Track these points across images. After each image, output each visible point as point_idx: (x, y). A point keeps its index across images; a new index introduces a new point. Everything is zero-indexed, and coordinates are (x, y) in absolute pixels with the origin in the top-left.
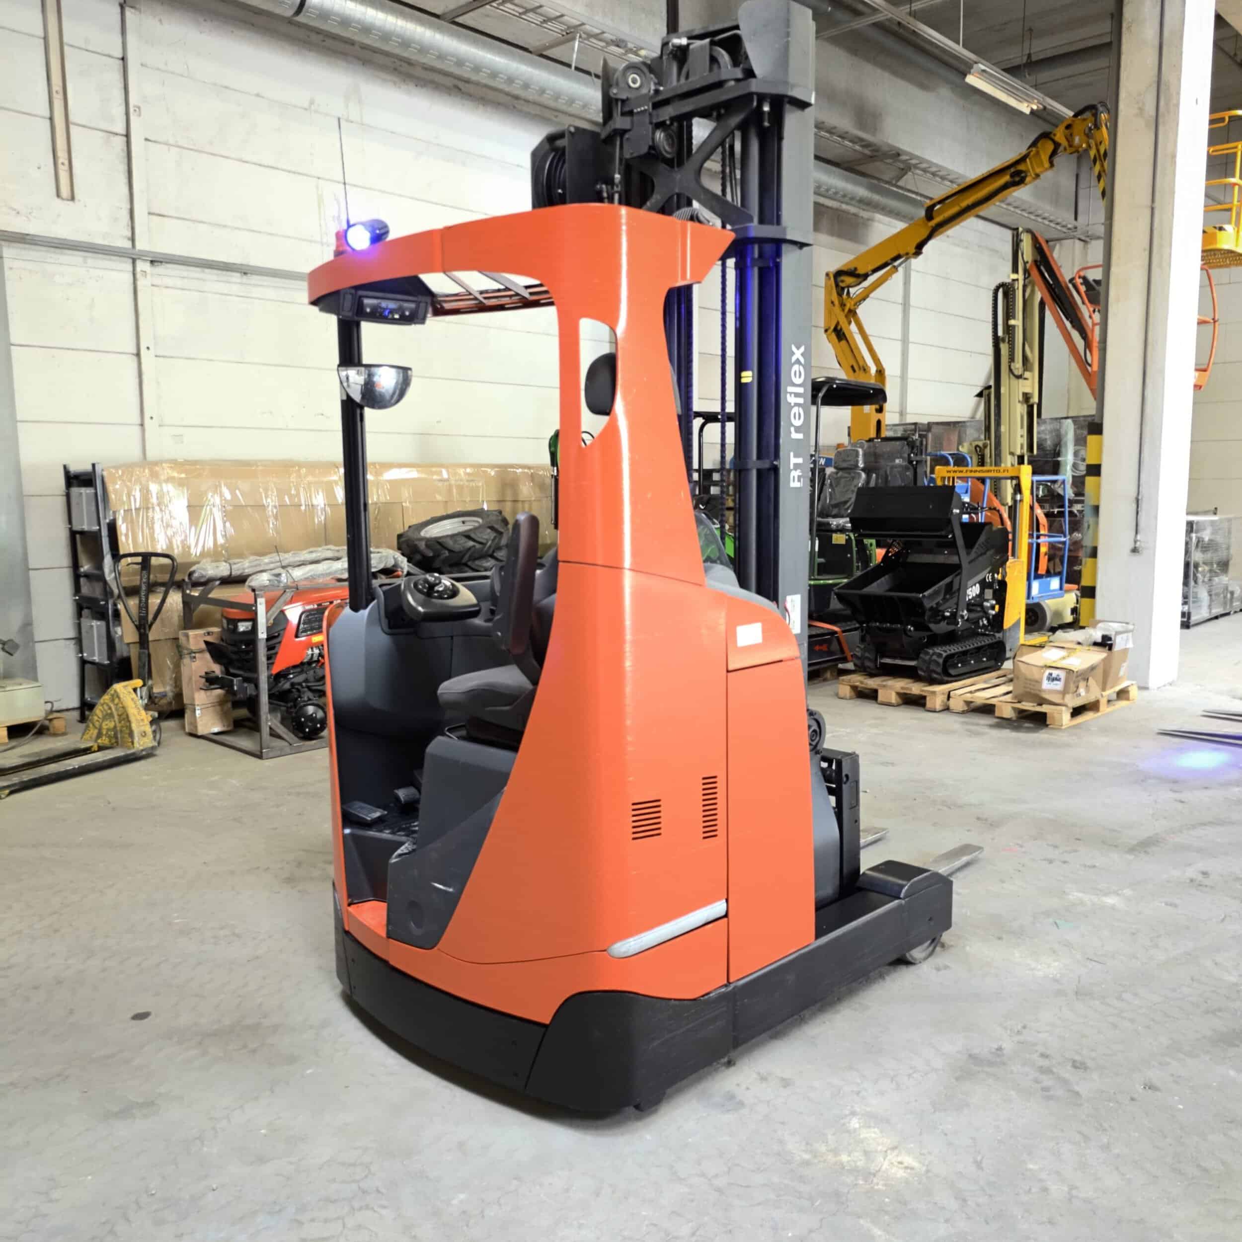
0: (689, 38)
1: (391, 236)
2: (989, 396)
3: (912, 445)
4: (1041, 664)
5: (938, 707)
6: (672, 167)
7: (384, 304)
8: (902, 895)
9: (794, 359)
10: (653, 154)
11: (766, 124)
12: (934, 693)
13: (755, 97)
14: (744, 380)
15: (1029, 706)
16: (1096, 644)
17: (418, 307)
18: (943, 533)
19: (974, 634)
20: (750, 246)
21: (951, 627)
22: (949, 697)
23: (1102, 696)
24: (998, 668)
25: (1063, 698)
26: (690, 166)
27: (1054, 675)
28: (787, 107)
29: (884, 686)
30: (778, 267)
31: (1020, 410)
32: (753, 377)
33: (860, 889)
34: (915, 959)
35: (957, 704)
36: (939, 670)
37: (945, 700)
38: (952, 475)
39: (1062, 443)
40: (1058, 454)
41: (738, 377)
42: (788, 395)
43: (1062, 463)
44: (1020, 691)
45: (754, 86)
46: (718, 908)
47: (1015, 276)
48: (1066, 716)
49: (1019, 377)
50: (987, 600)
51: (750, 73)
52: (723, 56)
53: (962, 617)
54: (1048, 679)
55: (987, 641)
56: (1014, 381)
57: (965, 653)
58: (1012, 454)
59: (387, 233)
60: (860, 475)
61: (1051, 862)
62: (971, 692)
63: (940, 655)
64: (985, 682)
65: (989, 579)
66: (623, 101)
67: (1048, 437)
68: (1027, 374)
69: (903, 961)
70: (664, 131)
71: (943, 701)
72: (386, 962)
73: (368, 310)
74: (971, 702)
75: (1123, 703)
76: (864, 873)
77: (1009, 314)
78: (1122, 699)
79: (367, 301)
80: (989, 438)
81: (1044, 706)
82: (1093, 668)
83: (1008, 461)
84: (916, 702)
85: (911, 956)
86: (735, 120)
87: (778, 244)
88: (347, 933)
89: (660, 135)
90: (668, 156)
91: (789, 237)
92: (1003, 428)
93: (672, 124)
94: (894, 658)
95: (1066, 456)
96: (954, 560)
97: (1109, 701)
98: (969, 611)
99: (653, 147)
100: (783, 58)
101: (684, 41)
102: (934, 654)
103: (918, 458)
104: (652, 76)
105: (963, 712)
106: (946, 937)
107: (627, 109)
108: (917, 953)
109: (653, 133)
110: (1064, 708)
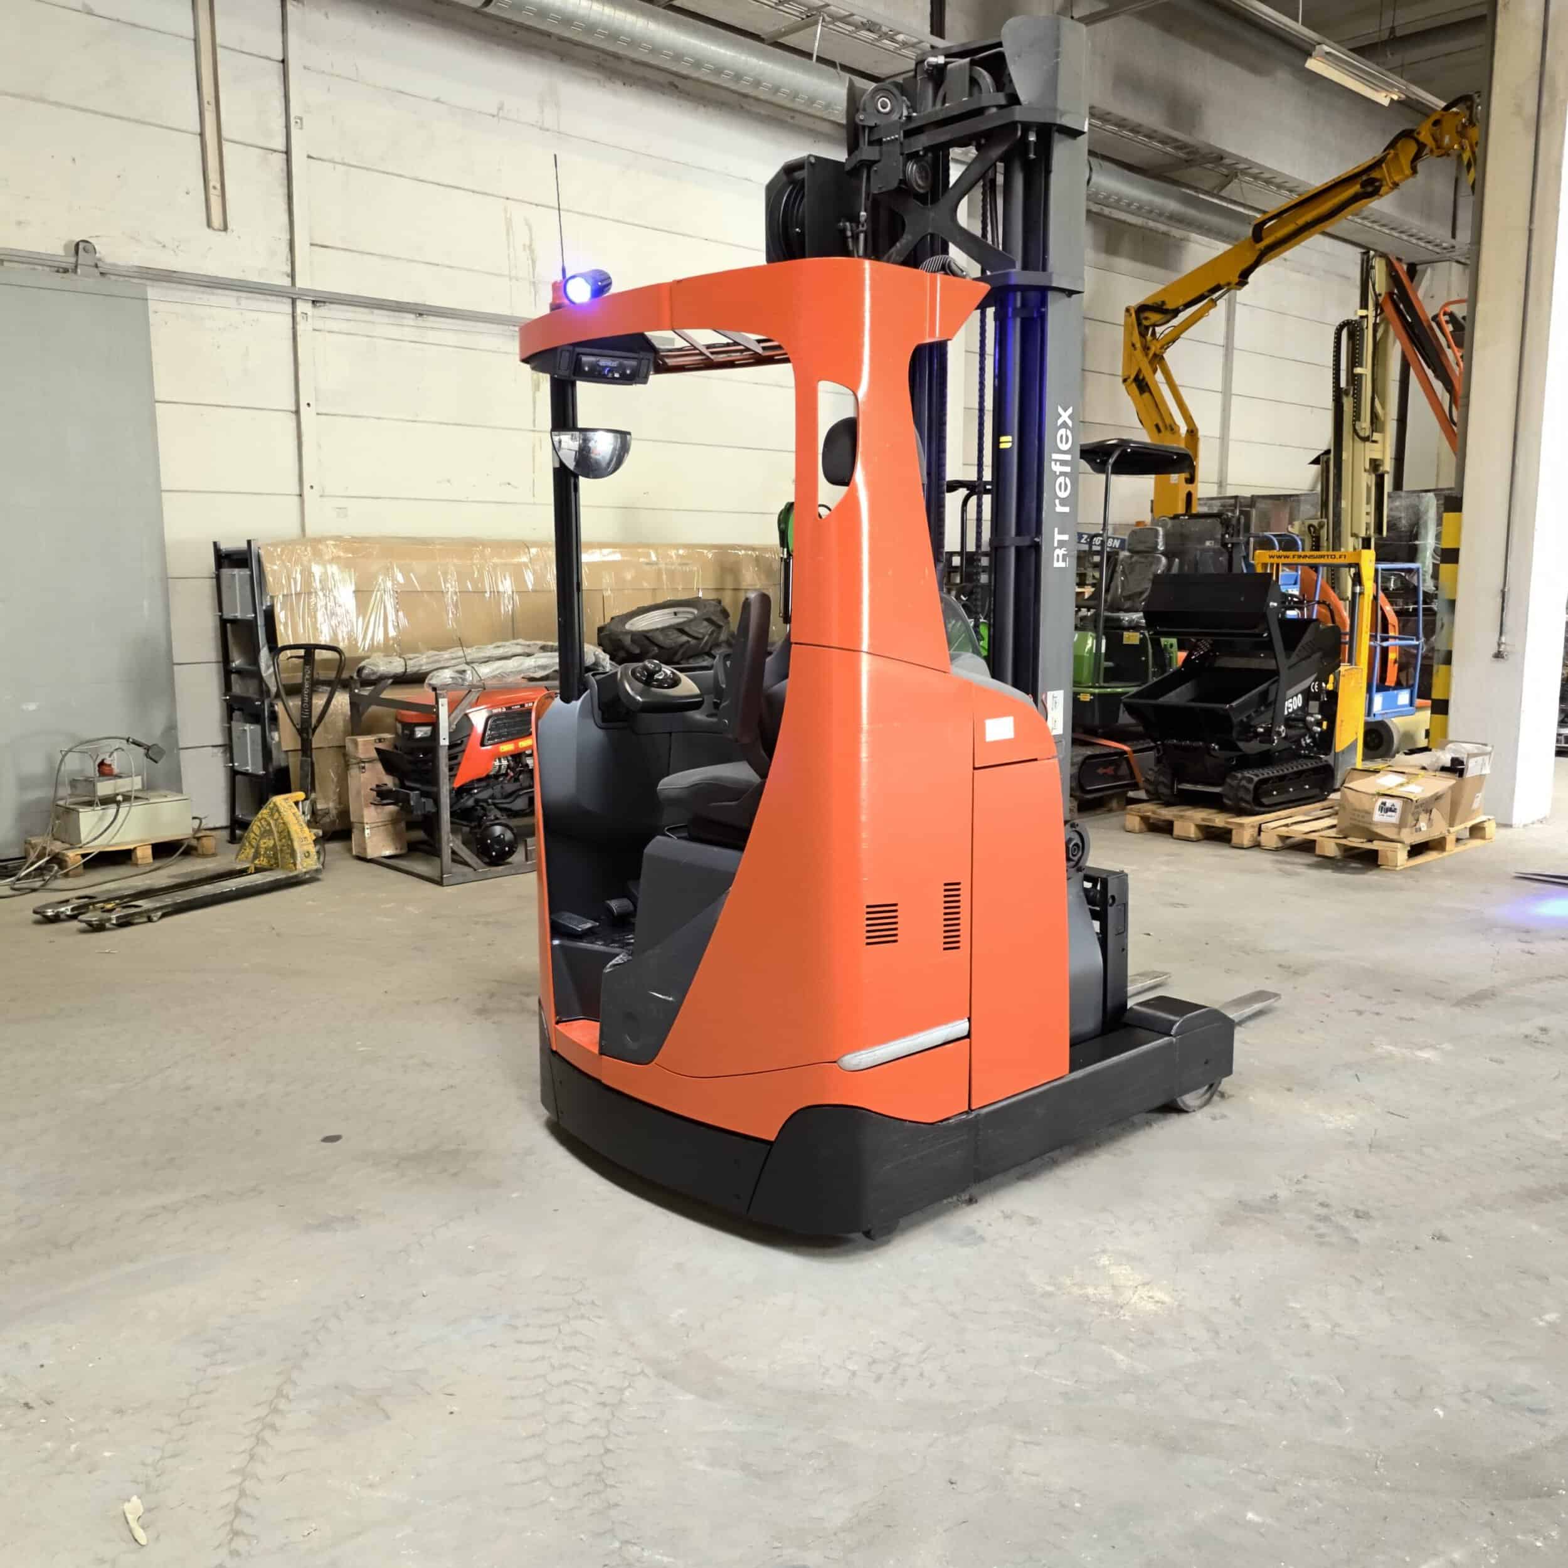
0: (947, 56)
1: (614, 289)
2: (1327, 462)
3: (1226, 524)
4: (1374, 791)
5: (1246, 842)
6: (925, 203)
7: (603, 362)
8: (1173, 1032)
9: (1060, 422)
10: (904, 189)
11: (1032, 156)
12: (1241, 825)
13: (1019, 126)
14: (1002, 446)
15: (1355, 842)
16: (1443, 769)
17: (639, 365)
18: (1257, 631)
19: (1295, 755)
20: (1011, 295)
21: (1266, 747)
22: (1260, 831)
23: (1449, 832)
24: (1325, 799)
25: (1399, 833)
26: (944, 202)
27: (1388, 805)
28: (1056, 136)
29: (1182, 817)
30: (1043, 317)
31: (1367, 480)
32: (1013, 442)
33: (1127, 1025)
34: (1189, 1107)
35: (1269, 839)
36: (1249, 797)
37: (1256, 834)
38: (1275, 560)
39: (1421, 522)
40: (1416, 536)
41: (996, 442)
42: (1053, 463)
43: (1420, 548)
44: (1347, 823)
45: (1018, 114)
46: (960, 1027)
47: (1363, 313)
48: (1402, 855)
49: (1366, 439)
50: (1311, 715)
51: (1014, 100)
52: (984, 78)
53: (1279, 734)
54: (1381, 809)
55: (1310, 764)
56: (1359, 444)
57: (1282, 778)
58: (1354, 535)
59: (610, 284)
60: (1159, 560)
61: (1360, 1013)
62: (1287, 825)
63: (1250, 780)
64: (1305, 814)
65: (1315, 688)
66: (871, 128)
67: (1403, 515)
68: (1376, 436)
69: (1172, 1108)
70: (916, 162)
71: (1252, 835)
72: (597, 1081)
73: (587, 369)
74: (1288, 837)
75: (1477, 843)
76: (1131, 1008)
77: (1355, 359)
78: (1477, 838)
79: (585, 359)
80: (1327, 517)
81: (1375, 842)
82: (1437, 798)
83: (1350, 544)
84: (1219, 836)
85: (1183, 1102)
86: (997, 152)
87: (1043, 292)
88: (555, 1053)
89: (912, 168)
90: (921, 191)
91: (1054, 285)
92: (1344, 504)
93: (925, 154)
94: (1196, 783)
95: (1425, 538)
96: (1271, 665)
97: (1458, 840)
98: (1288, 726)
99: (903, 181)
100: (1051, 82)
101: (941, 60)
102: (1244, 778)
103: (1235, 540)
104: (905, 98)
105: (1277, 850)
106: (1226, 1084)
107: (875, 137)
108: (1190, 1099)
109: (905, 165)
110: (1399, 845)
